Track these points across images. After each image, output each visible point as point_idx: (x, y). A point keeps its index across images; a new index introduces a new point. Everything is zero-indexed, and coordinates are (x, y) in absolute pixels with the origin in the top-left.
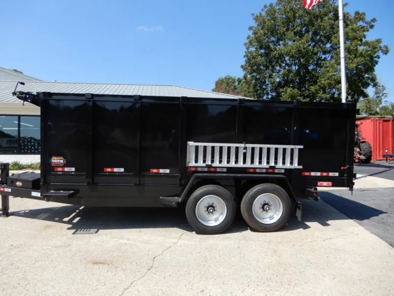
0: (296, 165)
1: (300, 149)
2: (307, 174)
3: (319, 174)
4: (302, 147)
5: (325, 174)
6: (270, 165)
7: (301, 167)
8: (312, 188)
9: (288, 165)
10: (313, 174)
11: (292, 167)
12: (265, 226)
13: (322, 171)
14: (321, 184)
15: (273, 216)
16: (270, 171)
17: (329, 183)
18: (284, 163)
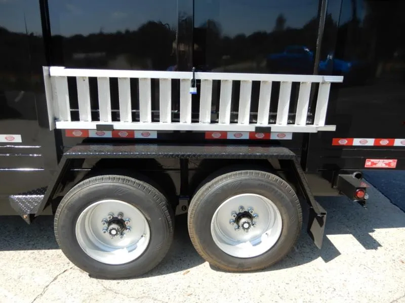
0: (320, 124)
1: (334, 85)
2: (343, 142)
3: (370, 142)
4: (339, 79)
5: (384, 142)
6: (258, 125)
7: (332, 128)
8: (352, 173)
9: (301, 125)
10: (357, 142)
11: (312, 129)
12: (239, 261)
13: (377, 136)
14: (373, 163)
15: (260, 236)
16: (260, 136)
17: (391, 161)
18: (292, 118)
